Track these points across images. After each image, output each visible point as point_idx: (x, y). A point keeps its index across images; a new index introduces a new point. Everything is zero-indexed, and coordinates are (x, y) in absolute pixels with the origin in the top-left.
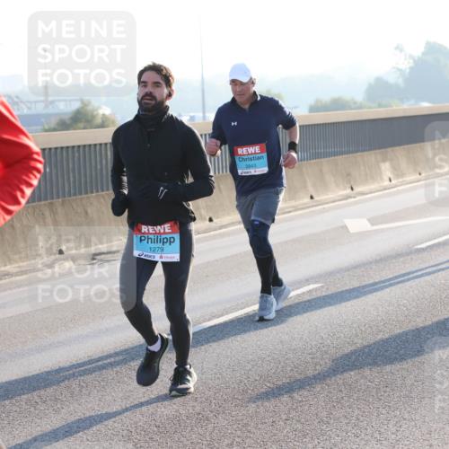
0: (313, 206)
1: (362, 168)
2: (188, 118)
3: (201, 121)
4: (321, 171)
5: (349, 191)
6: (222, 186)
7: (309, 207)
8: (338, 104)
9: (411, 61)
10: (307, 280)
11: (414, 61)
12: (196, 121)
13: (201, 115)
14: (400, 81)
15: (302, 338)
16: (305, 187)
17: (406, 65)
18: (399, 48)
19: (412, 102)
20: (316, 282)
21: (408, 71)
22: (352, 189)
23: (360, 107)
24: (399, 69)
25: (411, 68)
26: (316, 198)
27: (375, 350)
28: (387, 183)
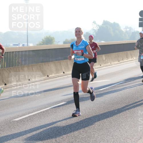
0: (64, 76)
2: (22, 45)
3: (26, 46)
4: (67, 64)
6: (33, 69)
7: (63, 76)
9: (98, 27)
10: (62, 101)
11: (99, 27)
12: (25, 46)
13: (27, 44)
14: (95, 33)
16: (62, 69)
17: (96, 28)
18: (94, 22)
19: (98, 41)
21: (97, 30)
24: (94, 30)
25: (98, 29)
26: (65, 73)
27: (84, 125)
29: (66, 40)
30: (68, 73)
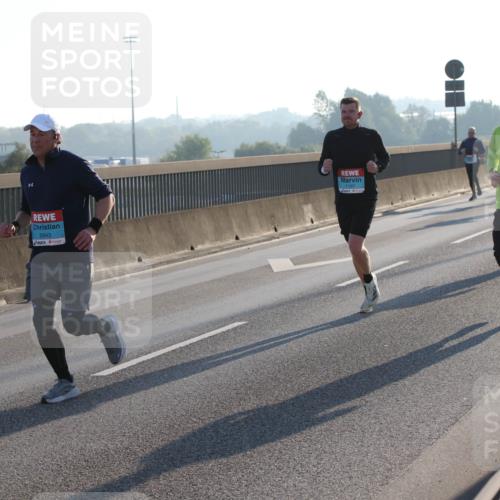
0: (238, 247)
1: (286, 210)
2: (119, 162)
4: (246, 212)
5: (272, 232)
7: (234, 248)
8: (263, 149)
9: (332, 108)
10: (232, 318)
11: (335, 108)
12: (127, 164)
13: (131, 158)
14: (322, 126)
15: (226, 375)
16: (230, 228)
17: (327, 112)
18: (321, 96)
20: (240, 320)
21: (329, 117)
22: (276, 230)
23: (283, 152)
24: (321, 116)
25: (332, 115)
26: (241, 239)
28: (309, 224)
29: (243, 146)
30: (250, 238)
